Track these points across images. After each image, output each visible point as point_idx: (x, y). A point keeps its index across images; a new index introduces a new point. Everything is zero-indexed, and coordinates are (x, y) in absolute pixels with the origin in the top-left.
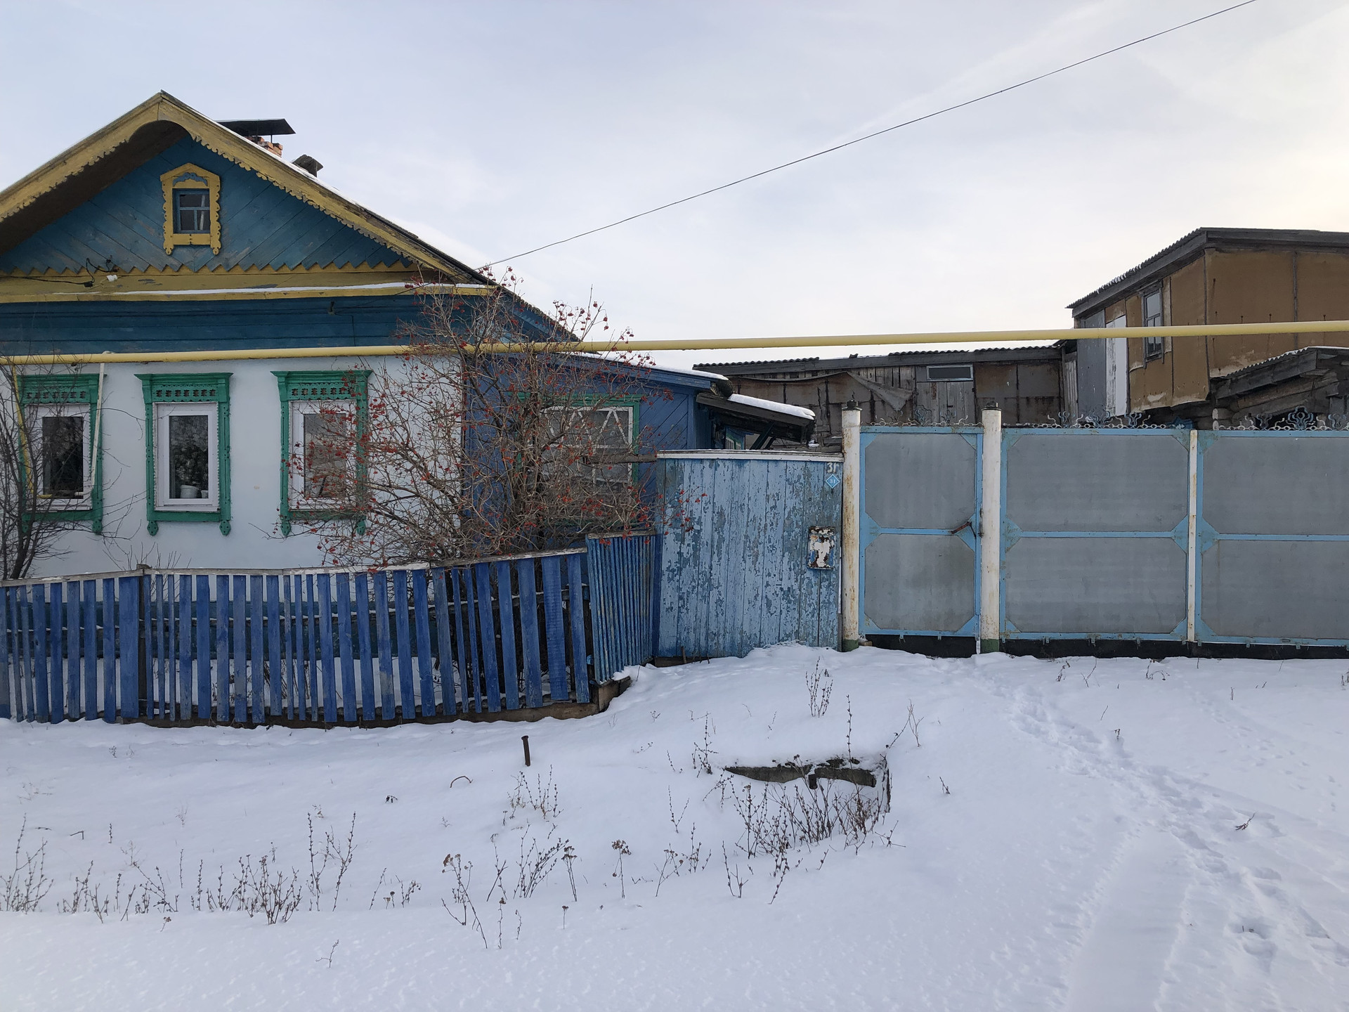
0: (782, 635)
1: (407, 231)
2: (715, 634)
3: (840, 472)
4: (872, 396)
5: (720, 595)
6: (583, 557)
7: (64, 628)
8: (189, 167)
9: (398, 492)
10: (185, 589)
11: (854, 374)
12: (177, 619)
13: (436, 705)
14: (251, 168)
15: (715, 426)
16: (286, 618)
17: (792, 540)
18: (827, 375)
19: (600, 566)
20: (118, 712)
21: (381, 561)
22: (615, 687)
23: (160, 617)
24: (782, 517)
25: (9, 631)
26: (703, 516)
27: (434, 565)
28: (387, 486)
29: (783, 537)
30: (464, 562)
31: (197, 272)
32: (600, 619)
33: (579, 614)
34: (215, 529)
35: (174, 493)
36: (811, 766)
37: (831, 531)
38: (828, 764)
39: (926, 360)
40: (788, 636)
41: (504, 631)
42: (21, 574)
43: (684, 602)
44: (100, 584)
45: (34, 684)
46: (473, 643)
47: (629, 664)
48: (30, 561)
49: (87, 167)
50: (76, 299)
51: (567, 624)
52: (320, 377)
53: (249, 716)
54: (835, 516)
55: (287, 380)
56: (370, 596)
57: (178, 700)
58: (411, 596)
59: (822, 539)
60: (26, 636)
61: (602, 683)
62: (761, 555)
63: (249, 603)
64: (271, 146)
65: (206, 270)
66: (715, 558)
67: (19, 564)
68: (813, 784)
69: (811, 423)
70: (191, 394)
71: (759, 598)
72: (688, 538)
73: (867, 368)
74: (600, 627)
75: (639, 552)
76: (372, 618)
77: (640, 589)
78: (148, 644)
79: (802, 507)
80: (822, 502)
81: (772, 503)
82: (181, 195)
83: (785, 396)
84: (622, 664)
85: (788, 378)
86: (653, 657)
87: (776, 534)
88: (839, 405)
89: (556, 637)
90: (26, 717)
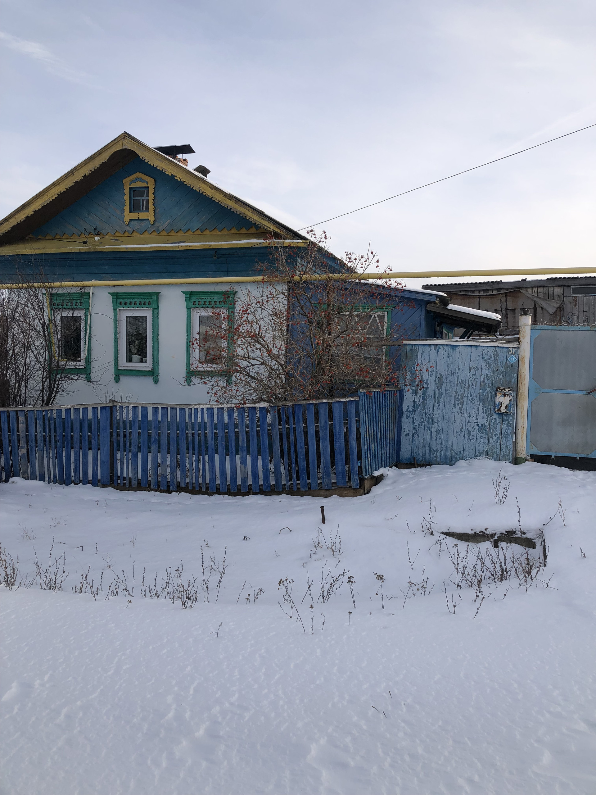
0: (477, 453)
1: (258, 209)
2: (435, 451)
3: (517, 354)
4: (535, 305)
5: (439, 427)
6: (357, 402)
7: (72, 434)
8: (138, 175)
9: (252, 361)
10: (134, 414)
11: (523, 291)
12: (130, 431)
13: (271, 485)
14: (172, 174)
15: (437, 323)
16: (189, 432)
17: (486, 395)
18: (506, 291)
19: (366, 409)
20: (99, 481)
21: (242, 402)
22: (374, 479)
23: (122, 429)
24: (479, 381)
25: (44, 434)
26: (429, 380)
27: (271, 405)
28: (247, 358)
29: (479, 393)
30: (288, 403)
31: (142, 234)
32: (366, 440)
33: (354, 436)
34: (150, 380)
35: (128, 359)
36: (495, 534)
37: (510, 390)
38: (506, 534)
39: (570, 283)
40: (481, 454)
41: (310, 444)
42: (50, 403)
43: (416, 430)
44: (90, 410)
45: (57, 463)
46: (292, 450)
47: (382, 467)
48: (55, 396)
49: (85, 176)
50: (78, 251)
51: (347, 441)
52: (209, 294)
53: (168, 486)
54: (513, 381)
55: (190, 296)
56: (235, 420)
57: (130, 476)
58: (258, 421)
59: (505, 395)
60: (53, 437)
61: (366, 477)
62: (465, 404)
63: (169, 422)
64: (182, 160)
65: (146, 233)
66: (436, 405)
67: (49, 398)
68: (496, 546)
69: (499, 322)
70: (138, 304)
71: (463, 430)
72: (420, 393)
73: (532, 287)
74: (366, 444)
75: (389, 401)
76: (236, 434)
77: (389, 422)
78: (115, 444)
79: (492, 375)
80: (505, 372)
81: (473, 372)
82: (134, 191)
83: (479, 304)
84: (378, 466)
85: (482, 293)
86: (396, 462)
87: (475, 392)
88: (513, 310)
89: (340, 449)
90: (53, 481)
